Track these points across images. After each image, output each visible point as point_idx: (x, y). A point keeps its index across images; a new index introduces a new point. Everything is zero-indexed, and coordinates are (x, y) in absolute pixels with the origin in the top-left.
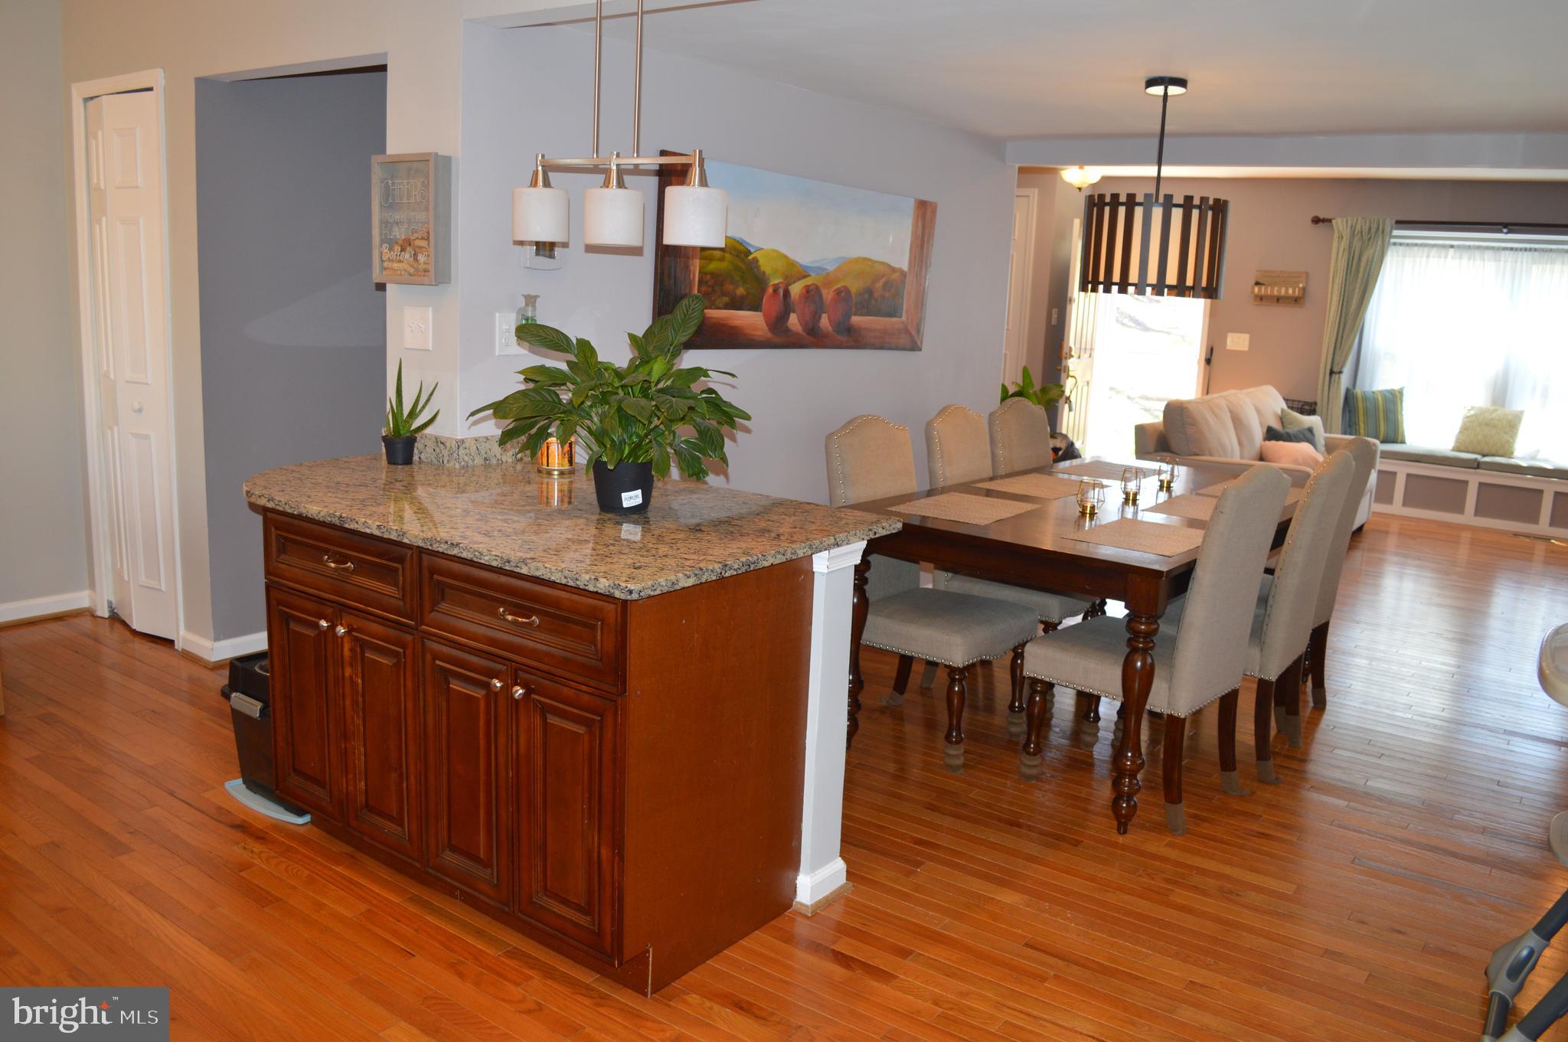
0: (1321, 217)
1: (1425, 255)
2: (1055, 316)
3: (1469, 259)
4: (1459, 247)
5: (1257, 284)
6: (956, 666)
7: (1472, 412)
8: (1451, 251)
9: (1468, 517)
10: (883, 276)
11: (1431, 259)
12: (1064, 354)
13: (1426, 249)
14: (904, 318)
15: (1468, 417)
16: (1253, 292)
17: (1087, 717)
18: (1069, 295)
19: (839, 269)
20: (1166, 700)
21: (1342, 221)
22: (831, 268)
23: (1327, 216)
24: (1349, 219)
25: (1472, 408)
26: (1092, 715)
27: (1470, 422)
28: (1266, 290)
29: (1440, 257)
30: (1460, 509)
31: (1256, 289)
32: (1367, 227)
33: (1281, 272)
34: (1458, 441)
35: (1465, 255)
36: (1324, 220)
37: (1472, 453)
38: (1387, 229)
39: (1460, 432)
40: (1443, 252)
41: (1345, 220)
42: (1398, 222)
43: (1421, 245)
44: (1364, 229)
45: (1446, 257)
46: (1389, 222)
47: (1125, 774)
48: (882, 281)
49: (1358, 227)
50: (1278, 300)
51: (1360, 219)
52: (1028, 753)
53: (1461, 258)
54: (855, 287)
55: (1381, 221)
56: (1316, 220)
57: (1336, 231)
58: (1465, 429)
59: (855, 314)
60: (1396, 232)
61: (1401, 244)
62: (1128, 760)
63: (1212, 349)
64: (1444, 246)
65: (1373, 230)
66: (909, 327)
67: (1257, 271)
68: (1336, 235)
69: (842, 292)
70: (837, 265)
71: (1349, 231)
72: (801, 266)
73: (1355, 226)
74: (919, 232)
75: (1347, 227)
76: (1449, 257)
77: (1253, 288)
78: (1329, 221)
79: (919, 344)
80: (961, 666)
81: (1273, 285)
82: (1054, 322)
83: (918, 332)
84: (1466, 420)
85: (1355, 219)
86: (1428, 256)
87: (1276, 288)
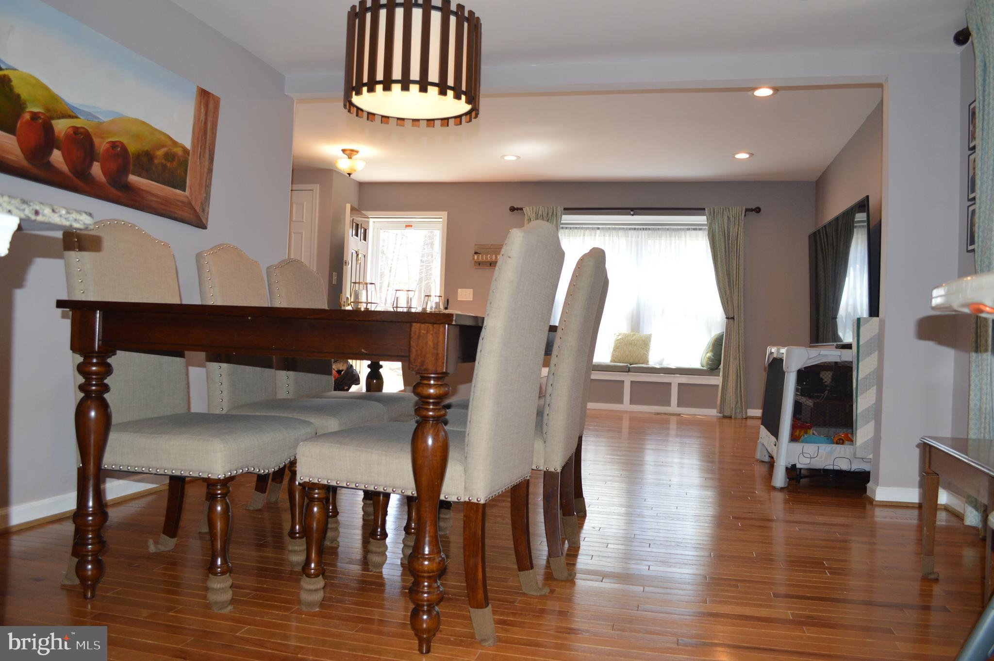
0: (516, 207)
1: (582, 235)
2: (335, 278)
3: (610, 236)
4: (603, 229)
5: (476, 253)
6: (216, 478)
7: (620, 337)
8: (598, 231)
9: (626, 405)
10: (163, 146)
11: (586, 237)
12: (342, 303)
13: (582, 231)
14: (187, 193)
15: (618, 340)
16: (474, 259)
17: (373, 534)
18: (345, 259)
19: (112, 122)
20: (463, 486)
21: (530, 209)
22: (104, 119)
23: (519, 207)
24: (534, 207)
25: (620, 334)
26: (379, 530)
27: (620, 343)
28: (482, 258)
29: (591, 235)
30: (620, 401)
31: (476, 257)
32: (546, 212)
33: (492, 245)
34: (613, 356)
35: (607, 234)
36: (518, 209)
37: (623, 363)
38: (559, 214)
39: (614, 350)
40: (593, 232)
41: (531, 207)
42: (565, 209)
43: (579, 228)
44: (544, 214)
45: (595, 235)
46: (560, 209)
47: (423, 577)
48: (164, 150)
49: (540, 213)
50: (491, 264)
51: (541, 207)
52: (309, 576)
53: (604, 236)
54: (133, 147)
55: (554, 208)
56: (513, 209)
57: (526, 215)
58: (616, 348)
59: (133, 174)
60: (564, 217)
61: (566, 228)
62: (425, 559)
63: (448, 300)
64: (593, 229)
65: (550, 214)
66: (193, 203)
67: (476, 245)
68: (526, 217)
69: (118, 146)
70: (111, 119)
71: (534, 214)
72: (67, 104)
73: (538, 212)
74: (202, 118)
75: (533, 213)
76: (597, 235)
77: (474, 256)
78: (521, 209)
79: (204, 222)
80: (221, 477)
81: (487, 254)
82: (334, 282)
83: (203, 210)
84: (616, 342)
85: (538, 208)
86: (584, 235)
87: (489, 256)
